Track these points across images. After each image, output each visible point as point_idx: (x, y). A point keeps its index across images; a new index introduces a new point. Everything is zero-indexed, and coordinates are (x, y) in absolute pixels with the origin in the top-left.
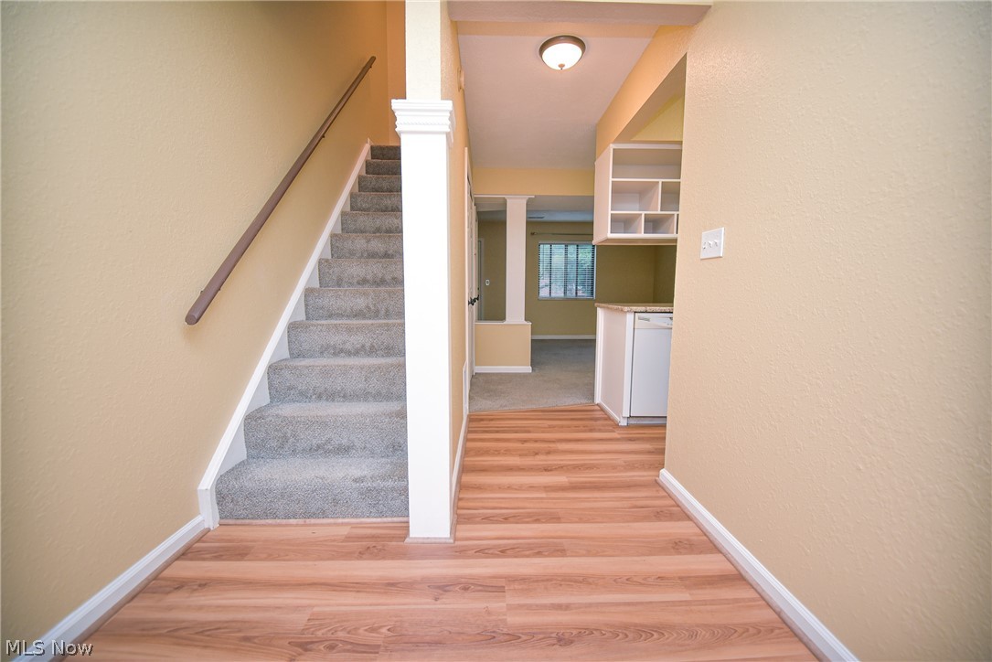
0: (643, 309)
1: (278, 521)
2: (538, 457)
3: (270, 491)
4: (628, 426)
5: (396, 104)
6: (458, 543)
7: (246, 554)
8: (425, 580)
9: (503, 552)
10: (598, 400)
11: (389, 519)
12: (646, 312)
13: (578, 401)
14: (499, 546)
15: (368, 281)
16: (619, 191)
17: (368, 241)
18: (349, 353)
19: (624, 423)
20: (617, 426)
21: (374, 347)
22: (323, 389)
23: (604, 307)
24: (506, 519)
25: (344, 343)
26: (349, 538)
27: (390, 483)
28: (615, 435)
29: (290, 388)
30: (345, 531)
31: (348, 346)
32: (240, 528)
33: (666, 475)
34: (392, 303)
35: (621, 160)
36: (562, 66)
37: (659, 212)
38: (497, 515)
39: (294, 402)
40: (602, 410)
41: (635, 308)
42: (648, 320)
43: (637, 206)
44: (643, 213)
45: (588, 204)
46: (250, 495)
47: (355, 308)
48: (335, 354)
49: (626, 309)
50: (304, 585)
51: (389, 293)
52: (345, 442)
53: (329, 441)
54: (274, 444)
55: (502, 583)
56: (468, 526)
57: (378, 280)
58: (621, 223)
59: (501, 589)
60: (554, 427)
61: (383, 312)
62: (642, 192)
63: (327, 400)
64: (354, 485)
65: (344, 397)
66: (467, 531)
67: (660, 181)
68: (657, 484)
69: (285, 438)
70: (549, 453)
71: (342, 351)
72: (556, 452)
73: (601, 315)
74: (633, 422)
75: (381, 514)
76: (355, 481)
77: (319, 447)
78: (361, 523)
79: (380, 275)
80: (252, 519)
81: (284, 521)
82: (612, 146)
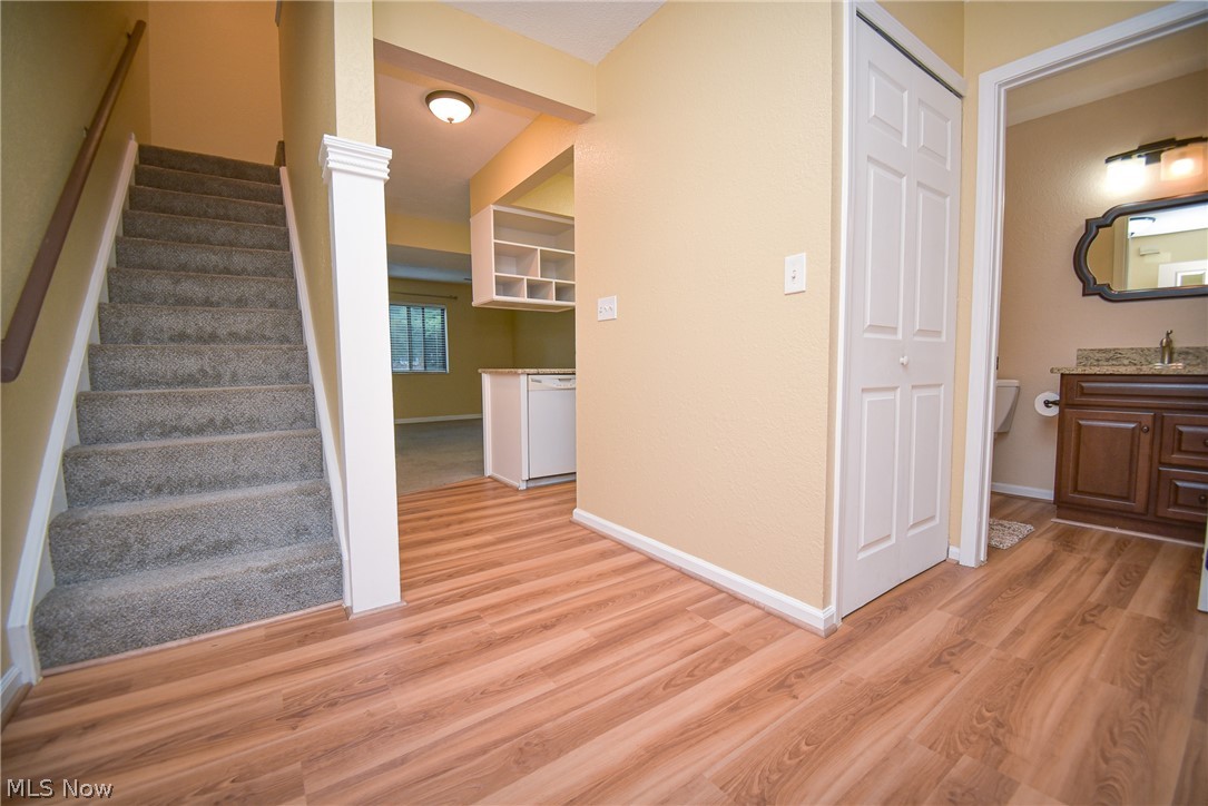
0: (535, 371)
1: (147, 649)
2: (451, 528)
3: (134, 609)
4: (528, 489)
5: (327, 139)
6: (411, 604)
7: (129, 687)
8: (395, 636)
9: (463, 597)
10: (489, 471)
11: (314, 609)
12: (538, 374)
13: (466, 477)
14: (458, 594)
15: (189, 337)
16: (500, 252)
17: (177, 282)
18: (188, 432)
19: (523, 486)
20: (517, 490)
21: (228, 420)
22: (163, 478)
23: (490, 373)
24: (450, 576)
25: (180, 418)
26: (269, 637)
27: (315, 565)
28: (520, 497)
29: (104, 483)
30: (262, 633)
31: (187, 422)
32: (85, 671)
33: (580, 514)
34: (242, 365)
35: (501, 222)
36: (451, 120)
37: (539, 278)
38: (439, 576)
39: (112, 502)
40: (496, 480)
41: (527, 370)
42: (539, 382)
43: (514, 269)
44: (526, 278)
45: (464, 263)
46: (98, 623)
47: (180, 372)
48: (164, 435)
49: (520, 371)
50: (249, 682)
51: (237, 352)
52: (225, 536)
53: (199, 539)
54: (105, 557)
55: (476, 614)
56: (414, 591)
57: (206, 337)
58: (504, 285)
59: (479, 617)
60: (454, 502)
61: (227, 377)
62: (520, 257)
63: (171, 493)
64: (265, 577)
65: (200, 485)
66: (414, 594)
67: (539, 248)
68: (572, 523)
69: (126, 546)
70: (461, 522)
71: (175, 429)
72: (468, 520)
73: (487, 381)
74: (531, 484)
75: (302, 605)
76: (266, 571)
77: (182, 549)
78: (278, 621)
79: (209, 329)
80: (100, 656)
81: (157, 648)
82: (492, 208)
